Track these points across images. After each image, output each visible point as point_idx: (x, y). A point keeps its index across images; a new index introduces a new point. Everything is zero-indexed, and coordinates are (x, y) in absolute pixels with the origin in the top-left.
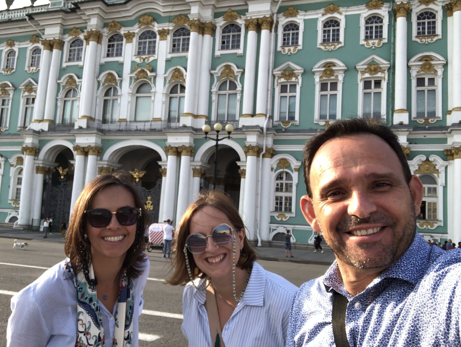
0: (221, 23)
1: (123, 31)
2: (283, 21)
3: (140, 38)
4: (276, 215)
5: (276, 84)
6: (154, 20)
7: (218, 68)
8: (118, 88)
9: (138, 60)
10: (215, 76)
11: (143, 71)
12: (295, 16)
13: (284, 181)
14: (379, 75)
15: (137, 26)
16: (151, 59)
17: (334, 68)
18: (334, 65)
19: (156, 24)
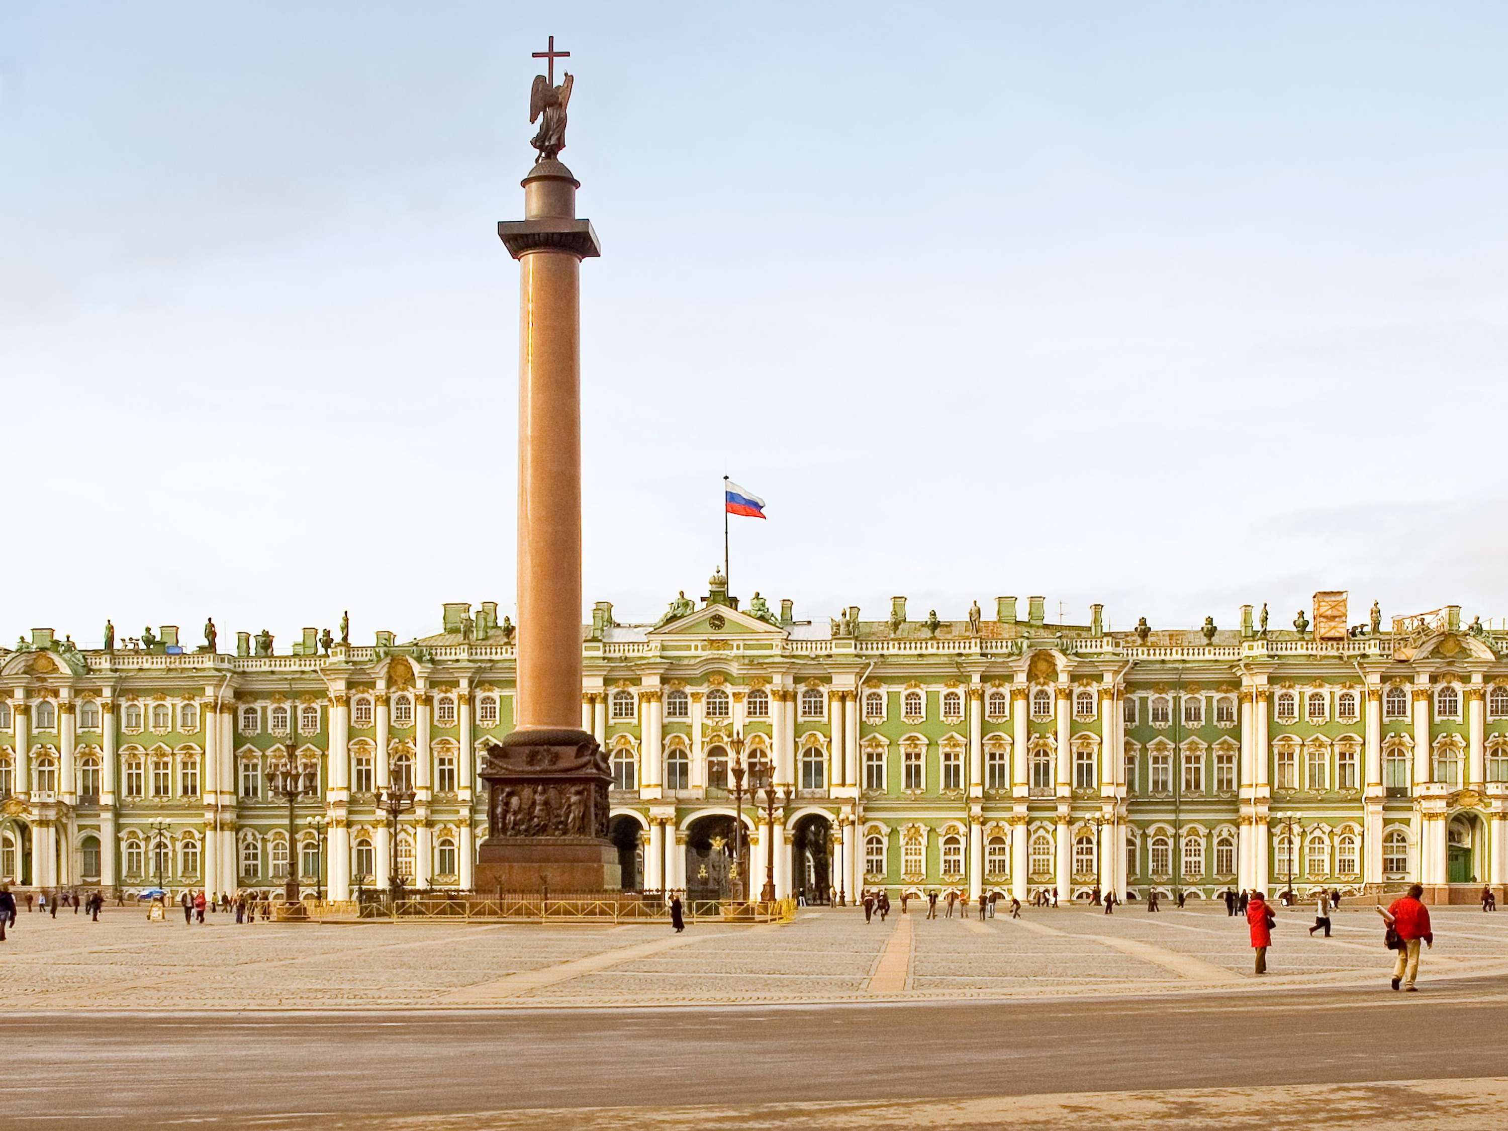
0: (802, 688)
1: (688, 690)
2: (867, 691)
3: (708, 697)
4: (869, 877)
5: (863, 752)
6: (726, 680)
7: (804, 736)
8: (688, 752)
9: (709, 722)
10: (800, 744)
11: (719, 736)
12: (879, 687)
13: (875, 846)
14: (958, 749)
15: (706, 685)
16: (726, 722)
17: (918, 742)
18: (918, 739)
19: (729, 685)
